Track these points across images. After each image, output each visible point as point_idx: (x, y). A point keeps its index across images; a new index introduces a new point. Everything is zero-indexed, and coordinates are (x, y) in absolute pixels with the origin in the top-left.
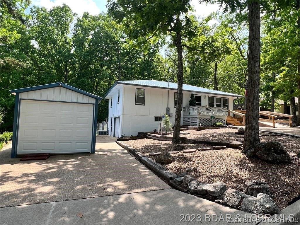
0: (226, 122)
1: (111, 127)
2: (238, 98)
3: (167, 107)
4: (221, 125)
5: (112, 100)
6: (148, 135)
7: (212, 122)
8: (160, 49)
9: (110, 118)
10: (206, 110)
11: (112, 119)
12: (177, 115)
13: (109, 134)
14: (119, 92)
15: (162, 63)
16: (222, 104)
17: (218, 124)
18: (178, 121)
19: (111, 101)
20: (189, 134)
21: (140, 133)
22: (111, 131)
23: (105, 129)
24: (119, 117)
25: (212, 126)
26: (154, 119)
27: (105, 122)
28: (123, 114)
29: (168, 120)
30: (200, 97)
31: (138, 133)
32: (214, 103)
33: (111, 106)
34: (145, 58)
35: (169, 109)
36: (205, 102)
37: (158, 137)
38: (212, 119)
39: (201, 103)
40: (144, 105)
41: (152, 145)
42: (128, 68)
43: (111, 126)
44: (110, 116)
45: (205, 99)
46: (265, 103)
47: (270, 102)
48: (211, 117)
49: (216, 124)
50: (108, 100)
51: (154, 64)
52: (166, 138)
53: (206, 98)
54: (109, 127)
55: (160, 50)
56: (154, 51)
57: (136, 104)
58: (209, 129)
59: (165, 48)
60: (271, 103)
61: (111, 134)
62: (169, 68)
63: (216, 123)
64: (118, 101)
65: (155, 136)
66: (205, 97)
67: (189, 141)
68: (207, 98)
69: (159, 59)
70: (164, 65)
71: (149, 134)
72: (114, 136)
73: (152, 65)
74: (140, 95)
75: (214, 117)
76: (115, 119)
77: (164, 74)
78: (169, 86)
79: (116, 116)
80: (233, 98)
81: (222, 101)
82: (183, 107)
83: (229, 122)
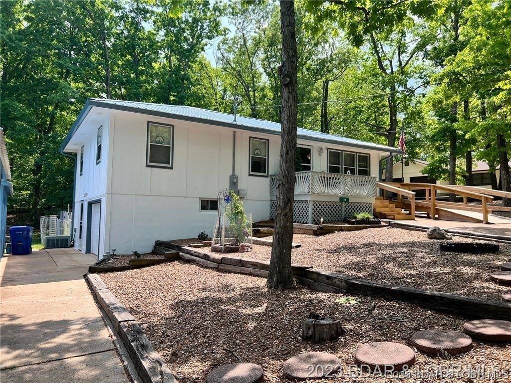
0: (374, 209)
1: (81, 227)
2: (391, 153)
3: (231, 174)
4: (368, 218)
5: (82, 154)
6: (183, 251)
7: (343, 211)
8: (206, 45)
9: (78, 202)
10: (325, 181)
11: (82, 205)
12: (282, 198)
13: (76, 244)
14: (102, 132)
15: (209, 77)
16: (356, 168)
17: (360, 216)
18: (285, 215)
19: (82, 158)
20: (300, 246)
21: (158, 244)
22: (80, 238)
23: (67, 233)
24: (99, 201)
25: (345, 221)
26: (198, 205)
27: (66, 214)
28: (111, 193)
29: (241, 208)
30: (310, 149)
31: (154, 244)
32: (339, 165)
33: (81, 170)
34: (170, 62)
35: (237, 179)
36: (319, 162)
37: (214, 261)
38: (344, 203)
39: (311, 165)
40: (171, 168)
41: (203, 299)
42: (129, 81)
43: (81, 223)
44: (78, 197)
45: (320, 155)
46: (438, 168)
47: (447, 166)
48: (341, 199)
49: (355, 218)
50: (76, 155)
51: (194, 77)
52: (241, 263)
53: (322, 154)
54: (77, 226)
55: (205, 48)
56: (193, 46)
57: (149, 164)
58: (342, 230)
59: (217, 45)
60: (449, 167)
61: (81, 245)
62: (225, 90)
63: (355, 214)
64: (99, 157)
65: (206, 257)
66: (321, 150)
67: (327, 281)
68: (325, 155)
69: (203, 66)
70: (214, 83)
71: (186, 248)
72: (88, 251)
73: (188, 79)
74: (159, 142)
75: (348, 199)
76: (90, 204)
77: (213, 101)
78: (235, 121)
79: (92, 197)
80: (379, 154)
81: (356, 163)
82: (269, 174)
83: (380, 211)
